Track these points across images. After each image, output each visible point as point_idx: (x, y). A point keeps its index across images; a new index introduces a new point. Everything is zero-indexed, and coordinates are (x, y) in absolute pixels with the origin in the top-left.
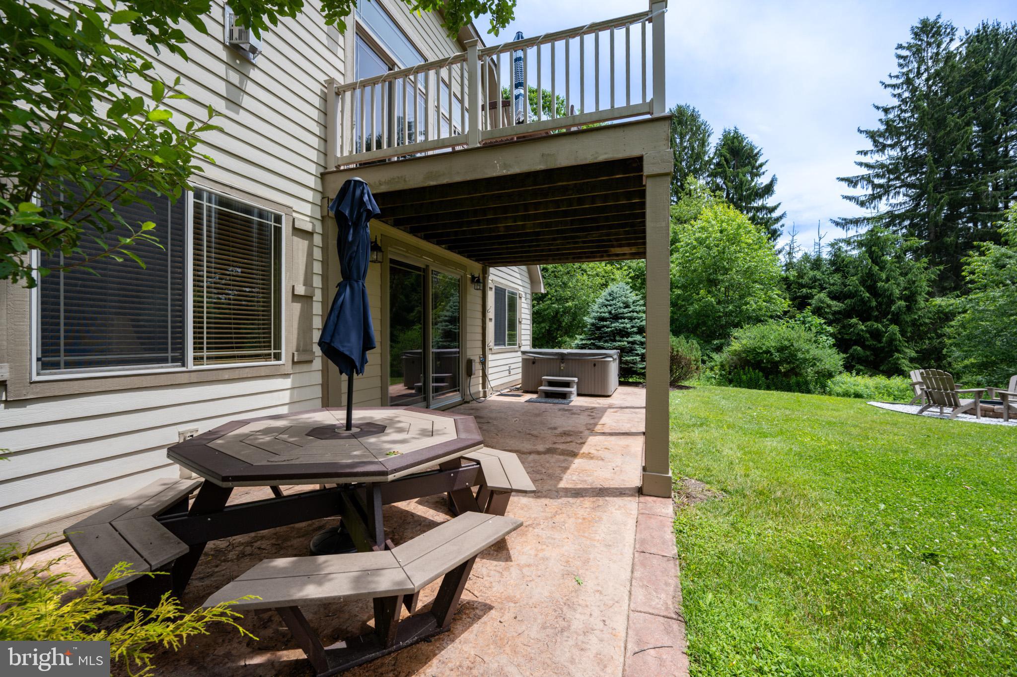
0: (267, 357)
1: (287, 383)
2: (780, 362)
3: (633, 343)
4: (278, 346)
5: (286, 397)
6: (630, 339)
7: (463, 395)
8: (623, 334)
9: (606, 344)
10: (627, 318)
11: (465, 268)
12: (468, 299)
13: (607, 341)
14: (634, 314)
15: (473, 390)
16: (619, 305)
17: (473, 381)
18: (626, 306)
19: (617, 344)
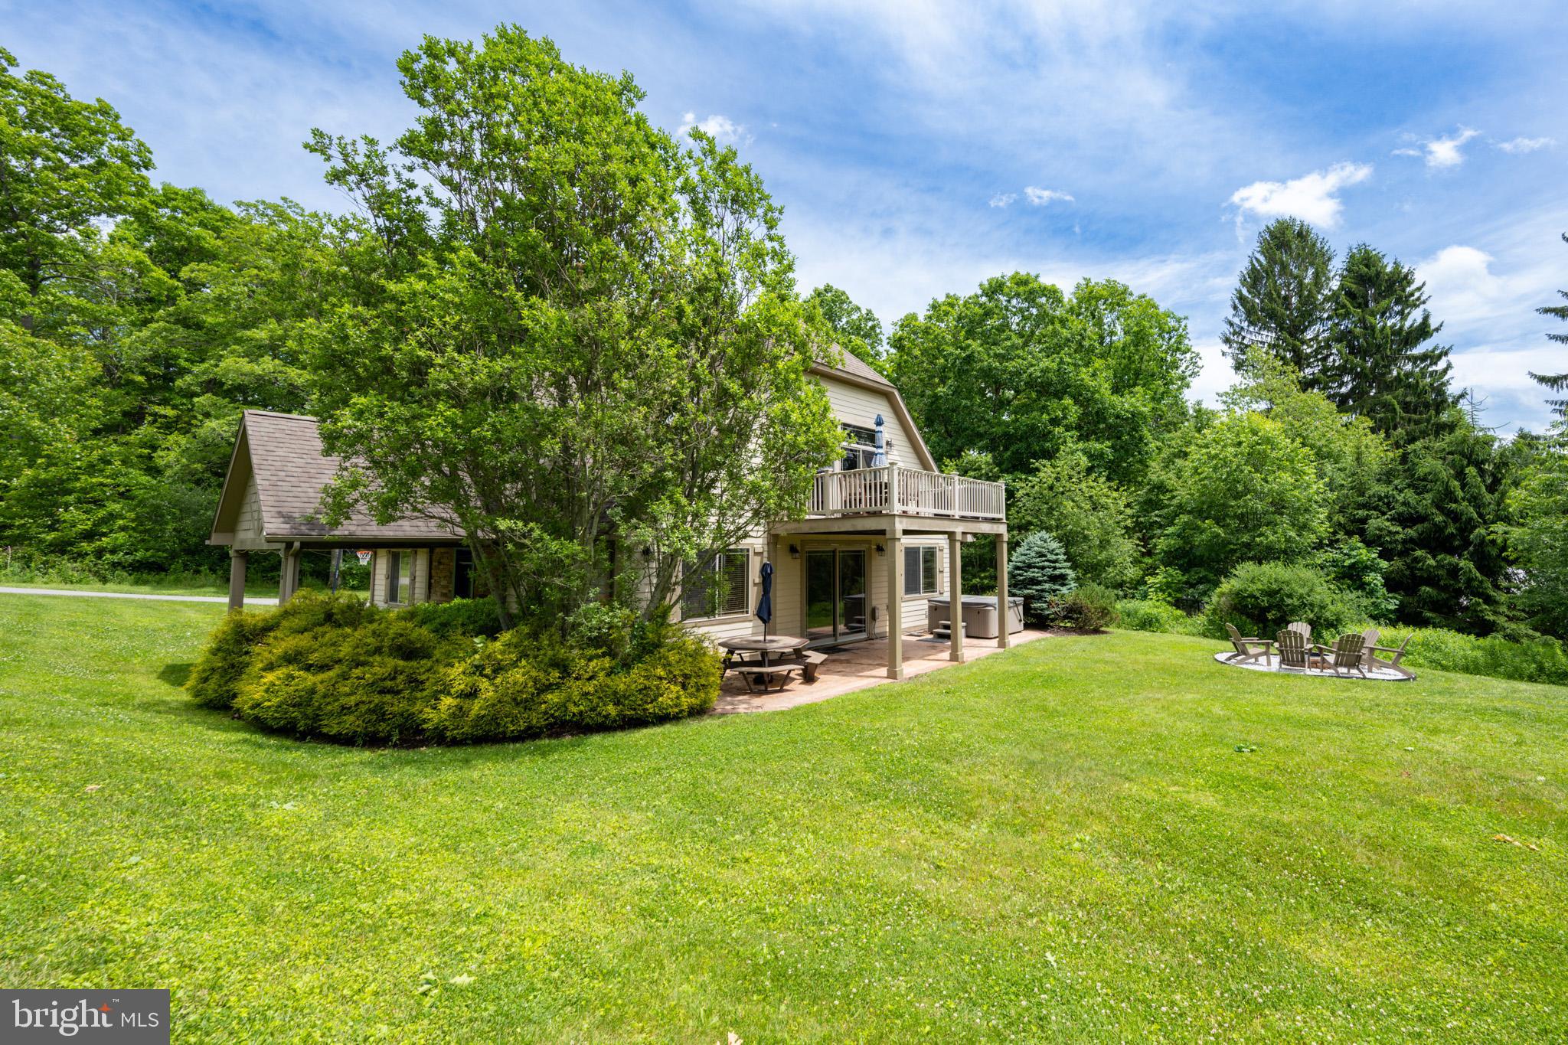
0: (742, 612)
1: (750, 624)
2: (1268, 609)
3: (1043, 591)
4: (747, 607)
5: (750, 631)
6: (1039, 587)
7: (869, 634)
8: (1034, 581)
9: (1018, 592)
10: (1038, 568)
11: (869, 542)
12: (873, 563)
13: (1020, 589)
14: (1046, 564)
15: (877, 631)
16: (1033, 554)
17: (877, 624)
18: (1041, 555)
19: (1026, 592)
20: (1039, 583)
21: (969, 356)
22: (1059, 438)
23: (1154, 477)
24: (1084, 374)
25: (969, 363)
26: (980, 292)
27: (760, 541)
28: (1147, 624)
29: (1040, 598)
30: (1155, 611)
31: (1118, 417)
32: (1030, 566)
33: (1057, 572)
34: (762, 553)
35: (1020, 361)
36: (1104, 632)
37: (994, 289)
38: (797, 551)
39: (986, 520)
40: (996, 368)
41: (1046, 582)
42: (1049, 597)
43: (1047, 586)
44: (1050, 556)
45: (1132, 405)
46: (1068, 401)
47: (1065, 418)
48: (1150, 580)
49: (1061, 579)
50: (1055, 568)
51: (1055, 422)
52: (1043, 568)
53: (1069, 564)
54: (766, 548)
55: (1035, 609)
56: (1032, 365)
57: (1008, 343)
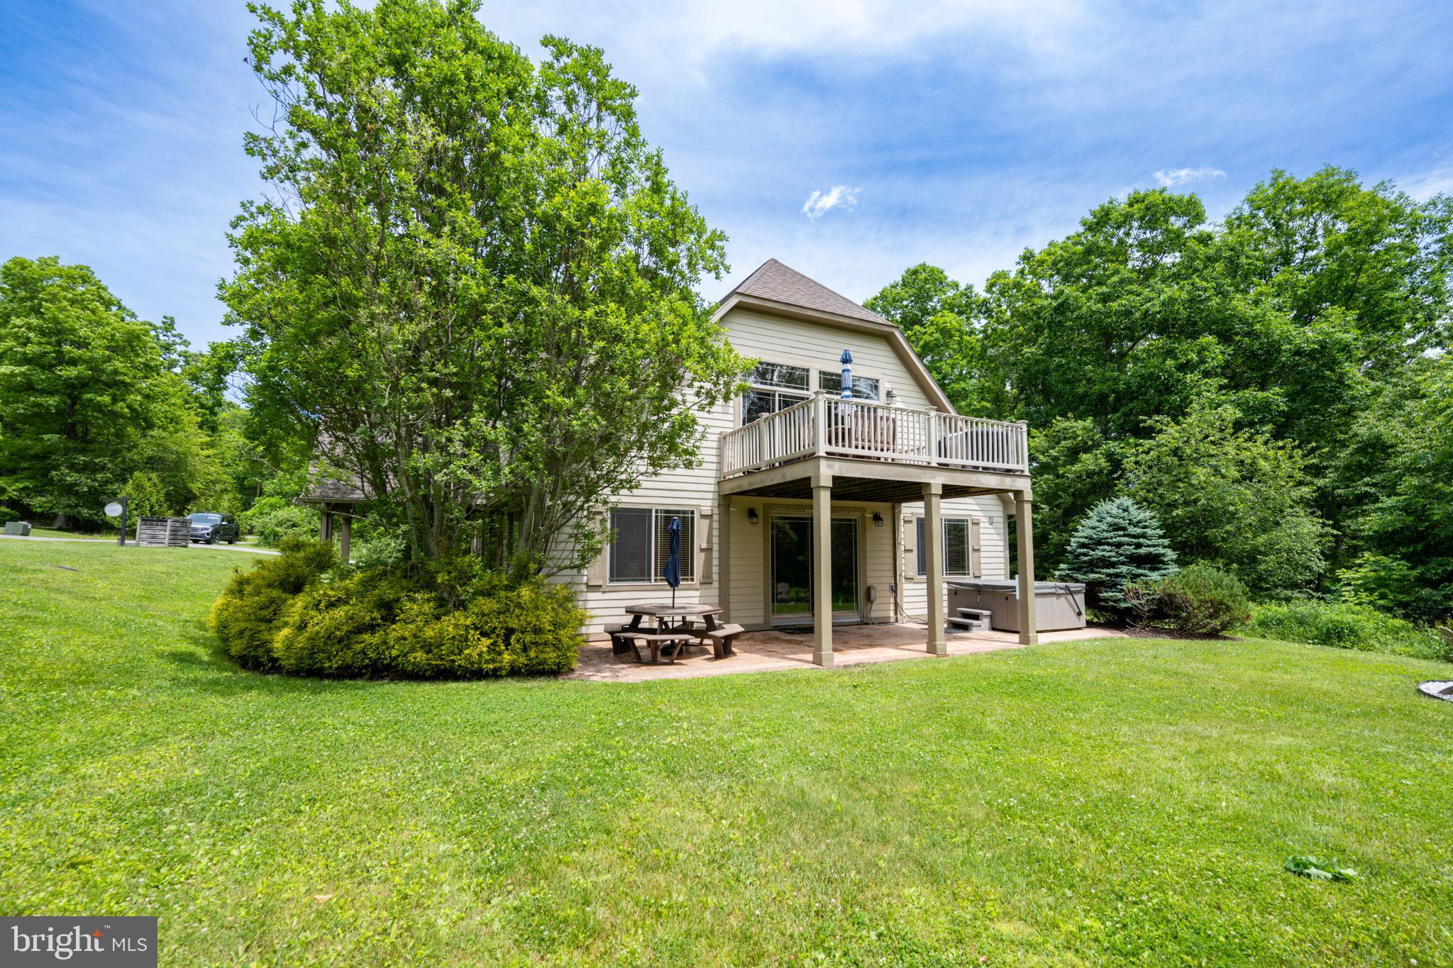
0: (685, 579)
1: (697, 593)
3: (1117, 575)
4: (692, 574)
5: (697, 599)
6: (1111, 571)
7: (862, 615)
8: (1105, 563)
9: (1080, 577)
10: (1108, 544)
11: (863, 510)
12: (868, 535)
13: (1085, 573)
14: (1126, 539)
15: (874, 614)
16: (1104, 527)
17: (874, 607)
18: (1116, 527)
19: (1092, 576)
20: (1113, 565)
21: (1061, 305)
22: (1192, 388)
23: (1363, 431)
24: (1240, 304)
25: (1063, 313)
26: (1081, 229)
27: (709, 503)
28: (1333, 636)
29: (1113, 586)
30: (1349, 618)
31: (1298, 352)
32: (1099, 542)
33: (1143, 551)
34: (711, 516)
35: (1131, 297)
36: (1225, 638)
37: (1101, 220)
38: (756, 516)
39: (994, 471)
40: (1098, 311)
41: (1123, 563)
42: (1127, 584)
43: (1124, 569)
44: (1131, 530)
45: (1321, 332)
46: (1208, 339)
47: (1202, 361)
48: (1344, 574)
49: (1154, 562)
50: (1138, 546)
51: (1185, 367)
52: (1119, 545)
53: (1166, 542)
54: (716, 511)
55: (1106, 600)
56: (1150, 300)
57: (1115, 279)
